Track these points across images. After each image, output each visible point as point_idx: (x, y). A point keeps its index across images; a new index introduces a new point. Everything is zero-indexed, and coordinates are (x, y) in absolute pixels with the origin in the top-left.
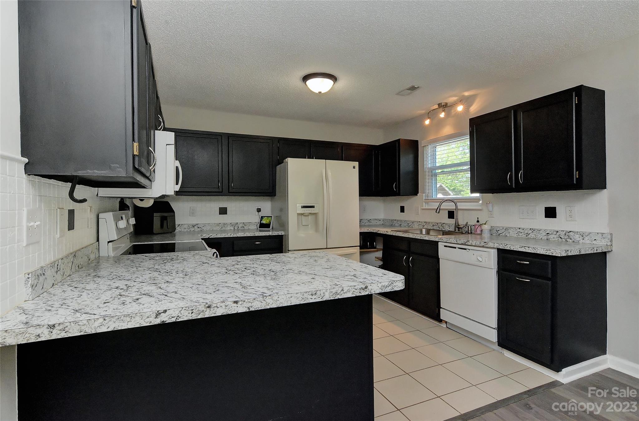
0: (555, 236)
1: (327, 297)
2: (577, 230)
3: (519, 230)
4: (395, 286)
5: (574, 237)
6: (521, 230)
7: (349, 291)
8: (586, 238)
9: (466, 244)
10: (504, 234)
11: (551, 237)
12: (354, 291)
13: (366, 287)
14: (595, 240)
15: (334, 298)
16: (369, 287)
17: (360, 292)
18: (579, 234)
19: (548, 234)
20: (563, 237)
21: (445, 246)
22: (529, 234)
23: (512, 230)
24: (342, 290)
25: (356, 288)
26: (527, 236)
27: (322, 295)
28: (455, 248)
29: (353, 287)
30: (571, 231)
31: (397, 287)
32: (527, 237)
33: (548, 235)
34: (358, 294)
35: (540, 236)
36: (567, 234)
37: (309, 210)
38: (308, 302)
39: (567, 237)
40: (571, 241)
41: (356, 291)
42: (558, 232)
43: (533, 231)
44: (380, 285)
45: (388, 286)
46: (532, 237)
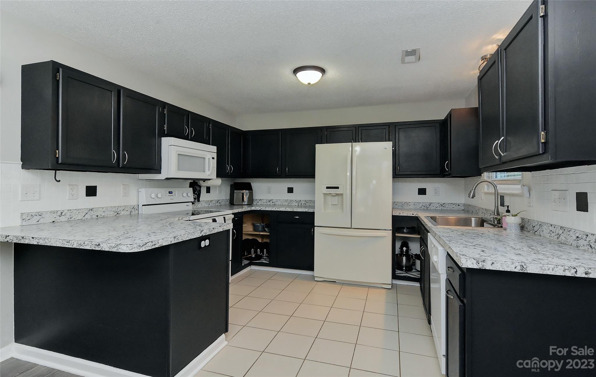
1: (75, 246)
4: (119, 248)
7: (88, 245)
12: (91, 246)
13: (99, 245)
15: (79, 248)
16: (101, 245)
17: (95, 247)
24: (84, 243)
25: (92, 243)
27: (73, 244)
29: (91, 243)
31: (121, 249)
34: (94, 249)
37: (334, 191)
38: (65, 247)
41: (93, 246)
44: (109, 245)
45: (114, 247)
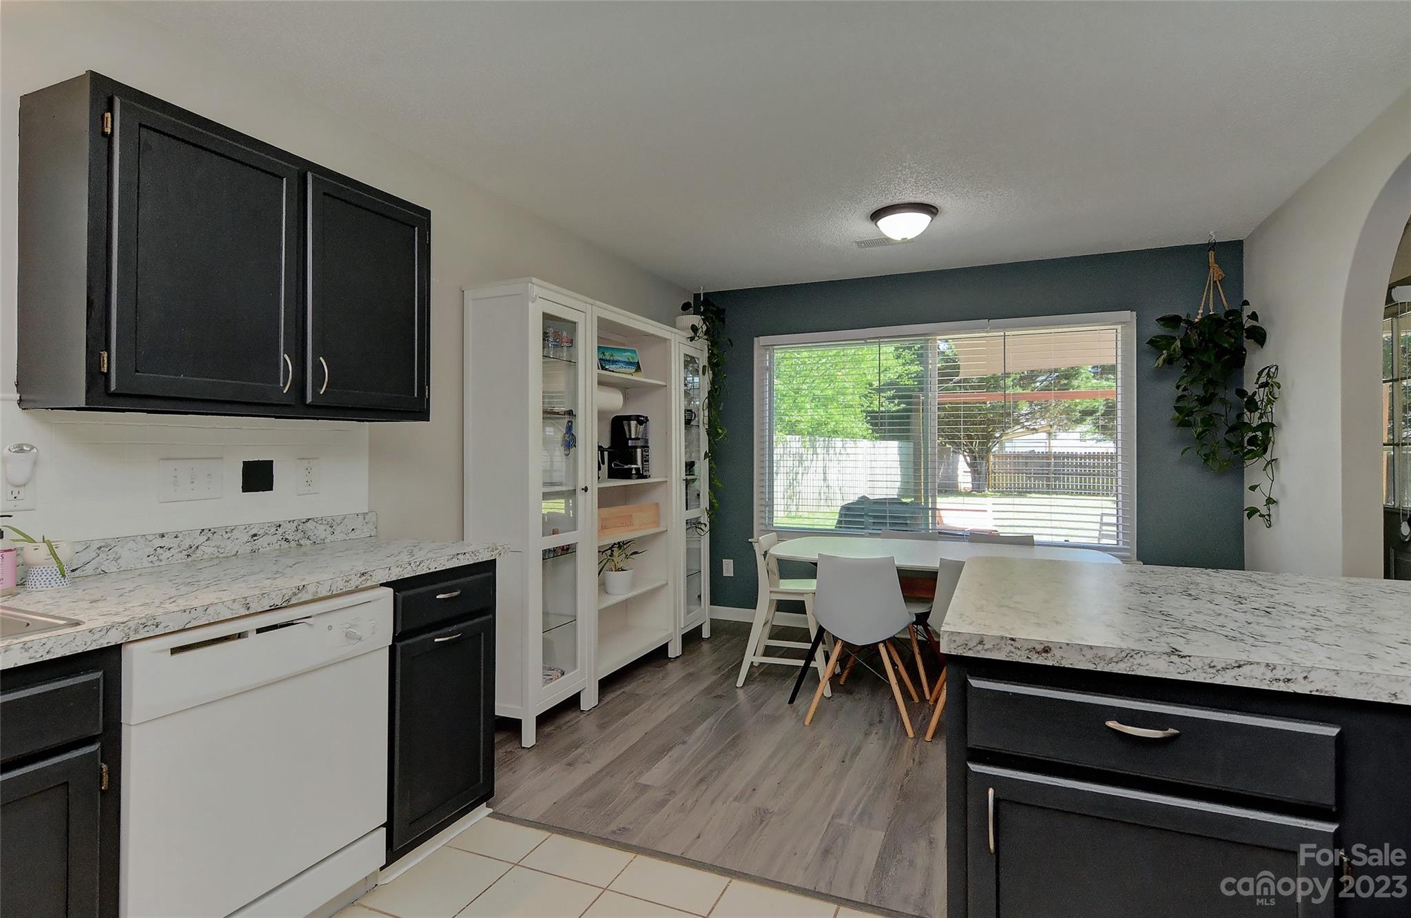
0: (274, 540)
2: (319, 516)
3: (159, 542)
5: (316, 532)
6: (165, 542)
8: (338, 530)
9: (293, 602)
10: (89, 569)
11: (261, 542)
14: (353, 530)
18: (324, 522)
19: (255, 535)
20: (292, 538)
21: (174, 651)
22: (197, 547)
23: (131, 545)
26: (188, 556)
28: (240, 636)
30: (309, 520)
32: (190, 559)
33: (255, 538)
35: (230, 548)
36: (300, 527)
39: (300, 535)
40: (308, 542)
42: (280, 526)
43: (210, 535)
46: (205, 557)
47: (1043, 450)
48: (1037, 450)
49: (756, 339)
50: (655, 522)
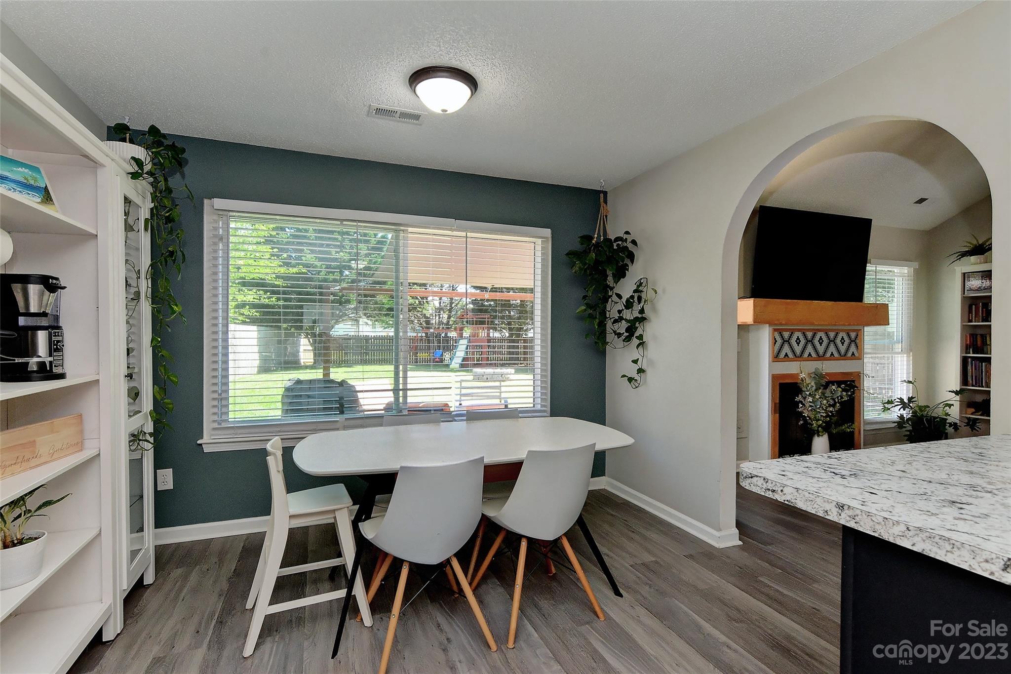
47: (353, 334)
48: (350, 334)
49: (206, 201)
50: (78, 443)
